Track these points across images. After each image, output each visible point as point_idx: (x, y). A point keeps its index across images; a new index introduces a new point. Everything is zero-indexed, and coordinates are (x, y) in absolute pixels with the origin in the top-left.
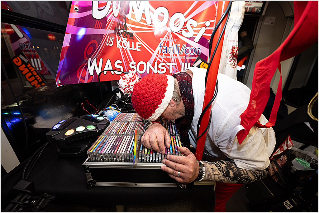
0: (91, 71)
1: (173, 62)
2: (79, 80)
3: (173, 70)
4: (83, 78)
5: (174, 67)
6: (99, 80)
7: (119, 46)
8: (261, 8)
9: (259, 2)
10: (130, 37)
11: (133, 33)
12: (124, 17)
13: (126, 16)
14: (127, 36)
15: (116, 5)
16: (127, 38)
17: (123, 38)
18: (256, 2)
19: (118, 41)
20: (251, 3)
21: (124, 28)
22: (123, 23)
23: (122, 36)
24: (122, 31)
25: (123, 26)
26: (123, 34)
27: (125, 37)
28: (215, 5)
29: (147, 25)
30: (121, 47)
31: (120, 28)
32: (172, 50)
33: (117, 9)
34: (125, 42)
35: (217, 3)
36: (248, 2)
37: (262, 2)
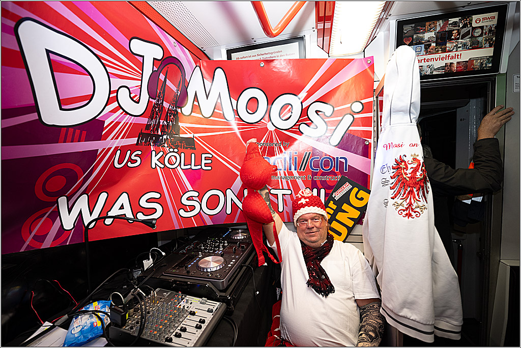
0: (68, 221)
1: (285, 186)
2: (28, 243)
3: (286, 205)
4: (41, 238)
5: (288, 198)
6: (87, 238)
7: (156, 164)
8: (491, 59)
9: (481, 48)
10: (185, 146)
11: (194, 138)
12: (173, 112)
13: (179, 110)
14: (179, 144)
15: (132, 95)
16: (179, 148)
17: (168, 149)
18: (473, 49)
19: (156, 156)
20: (457, 53)
21: (171, 131)
22: (171, 122)
23: (166, 145)
24: (168, 137)
25: (171, 129)
26: (169, 143)
27: (173, 146)
28: (368, 70)
29: (225, 120)
30: (162, 166)
31: (163, 133)
32: (282, 163)
33: (138, 102)
34: (175, 156)
35: (372, 66)
36: (449, 51)
37: (490, 46)
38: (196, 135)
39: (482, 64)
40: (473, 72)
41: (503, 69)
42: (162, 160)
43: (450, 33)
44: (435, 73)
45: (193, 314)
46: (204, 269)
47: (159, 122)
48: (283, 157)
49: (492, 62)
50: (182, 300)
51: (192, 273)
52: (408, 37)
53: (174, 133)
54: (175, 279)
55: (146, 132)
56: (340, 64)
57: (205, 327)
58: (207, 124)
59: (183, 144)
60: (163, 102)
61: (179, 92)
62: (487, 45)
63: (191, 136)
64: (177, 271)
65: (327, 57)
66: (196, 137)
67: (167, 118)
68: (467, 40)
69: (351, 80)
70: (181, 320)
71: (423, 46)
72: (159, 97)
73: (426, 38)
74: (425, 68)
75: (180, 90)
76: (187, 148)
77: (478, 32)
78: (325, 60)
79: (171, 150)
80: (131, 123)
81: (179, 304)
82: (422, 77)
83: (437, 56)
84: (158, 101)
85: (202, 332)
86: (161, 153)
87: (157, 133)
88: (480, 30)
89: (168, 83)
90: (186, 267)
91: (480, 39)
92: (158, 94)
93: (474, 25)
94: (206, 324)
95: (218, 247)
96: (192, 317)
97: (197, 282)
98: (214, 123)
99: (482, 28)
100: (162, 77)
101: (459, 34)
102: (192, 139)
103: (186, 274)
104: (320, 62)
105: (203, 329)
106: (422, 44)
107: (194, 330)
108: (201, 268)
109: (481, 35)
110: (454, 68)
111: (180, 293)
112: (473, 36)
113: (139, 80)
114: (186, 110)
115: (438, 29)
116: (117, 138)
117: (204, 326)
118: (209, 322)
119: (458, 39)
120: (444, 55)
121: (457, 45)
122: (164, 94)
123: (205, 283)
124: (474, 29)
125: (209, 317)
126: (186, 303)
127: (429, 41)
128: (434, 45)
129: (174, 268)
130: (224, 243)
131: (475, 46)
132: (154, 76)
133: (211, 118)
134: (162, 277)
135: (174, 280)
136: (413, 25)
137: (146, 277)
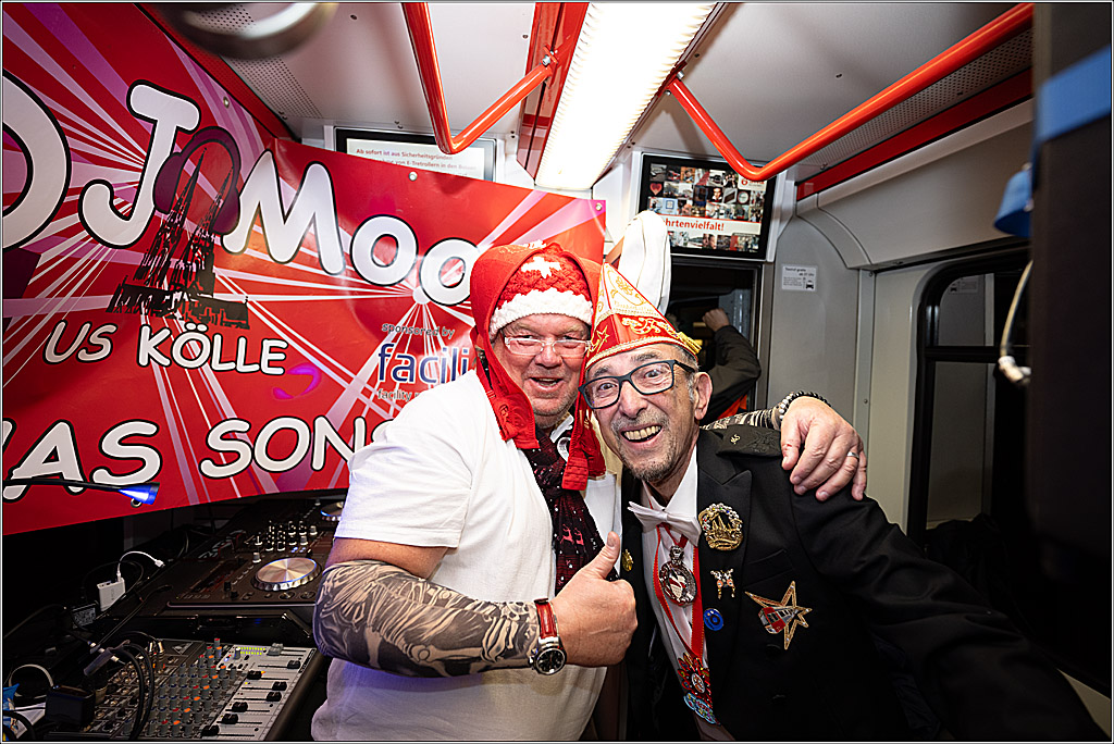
7: (150, 356)
8: (757, 239)
9: (747, 220)
10: (225, 319)
11: (248, 305)
12: (202, 242)
13: (217, 240)
14: (211, 314)
15: (116, 202)
16: (210, 323)
17: (182, 323)
18: (738, 219)
19: (151, 337)
20: (719, 222)
21: (194, 283)
22: (194, 265)
23: (178, 315)
24: (185, 297)
25: (193, 279)
26: (187, 310)
27: (194, 318)
28: (597, 221)
29: (323, 273)
30: (167, 362)
31: (172, 287)
32: (437, 368)
33: (127, 217)
34: (197, 341)
35: (602, 215)
36: (709, 217)
37: (757, 221)
38: (252, 298)
39: (747, 244)
40: (736, 253)
41: (770, 258)
42: (165, 348)
43: (711, 189)
44: (690, 246)
45: (256, 676)
46: (271, 585)
47: (168, 262)
48: (440, 358)
49: (759, 243)
50: (224, 654)
51: (243, 596)
52: (657, 182)
53: (201, 289)
54: (203, 612)
55: (137, 283)
56: (552, 204)
57: (287, 696)
58: (281, 275)
59: (219, 316)
60: (183, 220)
61: (222, 201)
62: (754, 218)
63: (241, 298)
64: (206, 597)
65: (532, 187)
66: (251, 303)
67: (187, 254)
68: (730, 206)
69: (568, 234)
70: (230, 692)
71: (676, 201)
72: (177, 208)
73: (681, 191)
74: (677, 235)
75: (225, 196)
76: (229, 325)
77: (744, 198)
78: (526, 192)
79: (191, 326)
80: (103, 263)
81: (216, 663)
82: (673, 249)
83: (692, 220)
84: (174, 217)
85: (281, 706)
86: (166, 333)
87: (160, 286)
88: (746, 195)
89: (202, 180)
90: (228, 585)
91: (746, 208)
92: (175, 203)
93: (740, 187)
94: (289, 690)
95: (298, 539)
96: (254, 683)
97: (259, 612)
98: (298, 275)
99: (749, 192)
100: (190, 167)
101: (722, 195)
102: (242, 306)
103: (230, 601)
104: (519, 194)
105: (283, 701)
106: (675, 197)
107: (266, 706)
108: (264, 584)
109: (747, 203)
110: (714, 244)
111: (218, 641)
112: (737, 203)
113: (137, 170)
114: (234, 241)
115: (697, 181)
116: (63, 294)
117: (285, 695)
118: (294, 685)
119: (720, 201)
120: (702, 221)
121: (718, 211)
122: (189, 204)
123: (278, 612)
124: (740, 191)
125: (292, 678)
126: (235, 659)
127: (684, 196)
128: (690, 202)
129: (195, 591)
130: (309, 531)
131: (740, 216)
132: (172, 164)
133: (291, 265)
134: (165, 613)
135: (200, 616)
136: (665, 167)
137: (122, 618)
